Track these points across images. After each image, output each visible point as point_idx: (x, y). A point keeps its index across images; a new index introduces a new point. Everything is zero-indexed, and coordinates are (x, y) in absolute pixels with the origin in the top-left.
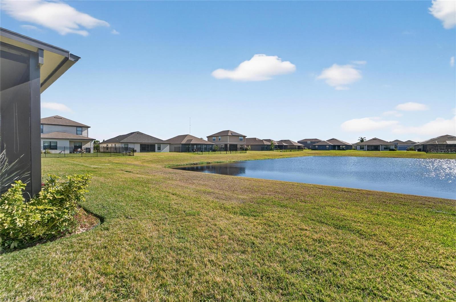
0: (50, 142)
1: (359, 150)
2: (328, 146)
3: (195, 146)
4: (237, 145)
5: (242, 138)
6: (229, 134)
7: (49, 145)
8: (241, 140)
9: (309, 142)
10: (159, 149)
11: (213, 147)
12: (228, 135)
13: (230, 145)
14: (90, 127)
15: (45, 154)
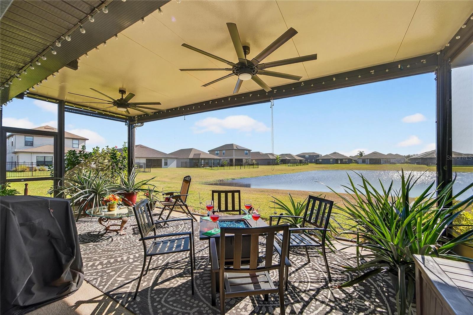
0: (45, 157)
1: (361, 164)
2: (331, 160)
3: (203, 161)
4: (242, 159)
5: (247, 152)
6: (235, 148)
7: (44, 160)
8: (247, 154)
9: (307, 156)
10: (166, 164)
11: (221, 162)
12: (233, 149)
13: (235, 159)
14: (88, 140)
15: (40, 171)
